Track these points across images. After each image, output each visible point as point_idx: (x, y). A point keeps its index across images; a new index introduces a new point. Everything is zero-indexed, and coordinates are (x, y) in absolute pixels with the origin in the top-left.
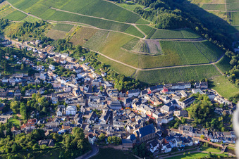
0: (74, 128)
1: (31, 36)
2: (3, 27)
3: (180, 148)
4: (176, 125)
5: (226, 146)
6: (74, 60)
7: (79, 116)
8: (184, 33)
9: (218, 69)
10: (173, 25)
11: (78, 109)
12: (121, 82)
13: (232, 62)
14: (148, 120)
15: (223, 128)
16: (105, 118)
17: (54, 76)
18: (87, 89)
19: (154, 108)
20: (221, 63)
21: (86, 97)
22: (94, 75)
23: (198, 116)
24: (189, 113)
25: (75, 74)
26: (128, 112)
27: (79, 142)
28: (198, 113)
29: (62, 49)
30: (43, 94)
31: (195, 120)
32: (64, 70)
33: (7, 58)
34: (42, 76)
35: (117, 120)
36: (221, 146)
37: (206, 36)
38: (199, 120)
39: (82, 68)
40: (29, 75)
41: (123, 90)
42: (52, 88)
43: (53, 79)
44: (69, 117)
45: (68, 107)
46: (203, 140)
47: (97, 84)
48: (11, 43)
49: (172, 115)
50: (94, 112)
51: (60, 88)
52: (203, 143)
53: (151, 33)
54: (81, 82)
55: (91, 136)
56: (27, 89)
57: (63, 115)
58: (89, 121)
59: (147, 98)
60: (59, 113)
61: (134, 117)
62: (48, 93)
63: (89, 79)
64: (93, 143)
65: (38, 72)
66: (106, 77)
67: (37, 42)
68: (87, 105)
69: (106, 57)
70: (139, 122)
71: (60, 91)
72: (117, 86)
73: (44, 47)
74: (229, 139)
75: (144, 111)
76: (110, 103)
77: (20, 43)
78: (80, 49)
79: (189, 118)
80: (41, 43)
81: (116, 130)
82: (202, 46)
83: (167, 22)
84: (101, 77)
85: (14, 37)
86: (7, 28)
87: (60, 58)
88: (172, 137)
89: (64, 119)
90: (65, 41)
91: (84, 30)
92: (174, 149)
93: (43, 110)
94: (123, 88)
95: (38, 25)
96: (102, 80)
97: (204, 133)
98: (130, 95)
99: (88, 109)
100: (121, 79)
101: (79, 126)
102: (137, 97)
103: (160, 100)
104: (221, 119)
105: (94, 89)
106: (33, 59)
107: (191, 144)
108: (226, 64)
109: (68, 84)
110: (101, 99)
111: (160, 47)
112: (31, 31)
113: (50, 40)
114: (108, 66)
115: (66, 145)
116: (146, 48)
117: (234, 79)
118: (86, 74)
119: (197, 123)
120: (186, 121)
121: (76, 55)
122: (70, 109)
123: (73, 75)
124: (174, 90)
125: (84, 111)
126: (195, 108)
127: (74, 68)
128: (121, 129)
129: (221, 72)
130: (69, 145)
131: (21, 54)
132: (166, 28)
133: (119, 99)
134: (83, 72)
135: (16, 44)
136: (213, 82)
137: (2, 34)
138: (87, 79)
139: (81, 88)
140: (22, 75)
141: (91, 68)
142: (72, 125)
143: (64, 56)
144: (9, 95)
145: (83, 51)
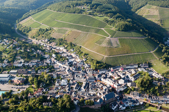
0: (65, 94)
1: (43, 37)
2: (28, 32)
3: (131, 107)
4: (128, 91)
5: (160, 106)
6: (67, 51)
7: (68, 86)
8: (133, 34)
9: (155, 55)
10: (126, 29)
11: (68, 81)
12: (95, 64)
13: (163, 51)
14: (111, 88)
15: (158, 94)
16: (85, 88)
17: (55, 61)
18: (75, 69)
19: (115, 81)
20: (156, 52)
21: (73, 74)
22: (78, 60)
23: (142, 86)
24: (137, 84)
25: (68, 60)
26: (99, 83)
27: (68, 104)
28: (143, 84)
29: (60, 44)
30: (48, 72)
31: (140, 89)
32: (61, 57)
33: (28, 50)
34: (48, 61)
35: (92, 89)
36: (157, 105)
37: (147, 35)
38: (143, 89)
39: (72, 56)
40: (41, 61)
41: (96, 70)
42: (54, 68)
43: (55, 63)
44: (63, 87)
45: (63, 80)
46: (146, 102)
47: (81, 65)
48: (32, 41)
49: (126, 85)
50: (78, 83)
51: (58, 69)
52: (146, 103)
53: (113, 34)
54: (71, 64)
55: (75, 100)
56: (39, 69)
57: (60, 85)
58: (75, 90)
59: (110, 74)
60: (57, 84)
61: (102, 87)
62: (51, 72)
63: (76, 63)
64: (76, 104)
65: (46, 59)
66: (86, 61)
67: (46, 41)
68: (74, 79)
69: (86, 49)
70: (105, 90)
71: (58, 70)
72: (93, 67)
73: (50, 43)
74: (163, 101)
75: (109, 83)
76: (88, 78)
77: (37, 41)
78: (71, 44)
79: (136, 87)
80: (49, 41)
81: (90, 95)
82: (145, 41)
83: (123, 27)
84: (83, 61)
85: (34, 38)
86: (30, 32)
87: (59, 50)
88: (126, 100)
89: (60, 88)
90: (62, 40)
91: (74, 32)
92: (127, 108)
93: (48, 82)
94: (96, 68)
95: (47, 30)
96: (83, 63)
97: (146, 97)
98: (100, 73)
99: (74, 81)
100: (95, 62)
101: (68, 93)
102: (104, 74)
103: (119, 76)
104: (157, 88)
105: (78, 69)
106: (43, 51)
107: (138, 104)
108: (159, 52)
109: (63, 66)
110: (83, 75)
111: (119, 43)
112: (43, 34)
113: (54, 39)
114: (87, 54)
115: (60, 106)
116: (110, 43)
117: (165, 61)
118: (74, 59)
119: (142, 91)
120: (135, 89)
121: (69, 48)
122: (63, 82)
123: (66, 60)
124: (127, 69)
125: (72, 83)
126: (141, 81)
127: (67, 55)
128: (94, 95)
129: (156, 57)
131: (36, 48)
132: (122, 31)
133: (93, 75)
134: (73, 58)
135: (35, 41)
136: (151, 64)
137: (27, 36)
138: (74, 62)
139: (71, 68)
140: (36, 61)
141: (77, 55)
142: (64, 92)
143: (62, 48)
144: (29, 73)
145: (73, 45)
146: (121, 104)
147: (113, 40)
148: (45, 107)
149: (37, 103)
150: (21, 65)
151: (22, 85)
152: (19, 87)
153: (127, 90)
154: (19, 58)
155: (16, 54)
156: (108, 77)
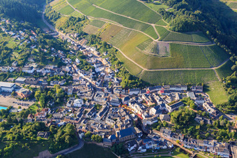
1: (72, 29)
2: (56, 20)
3: (155, 150)
4: (158, 127)
5: (195, 153)
6: (99, 54)
7: (80, 110)
8: (194, 37)
9: (217, 74)
10: (186, 28)
12: (126, 80)
13: (233, 67)
14: (136, 119)
15: (198, 136)
16: (101, 115)
17: (77, 69)
18: (99, 84)
20: (221, 69)
21: (95, 90)
22: (108, 70)
23: (178, 122)
24: (172, 118)
25: (94, 69)
26: (122, 110)
27: (67, 138)
29: (92, 43)
31: (175, 125)
32: (87, 64)
34: (67, 69)
35: (109, 117)
36: (191, 152)
37: (215, 40)
39: (101, 62)
40: (58, 67)
41: (126, 88)
42: (72, 80)
43: (76, 72)
44: (75, 109)
45: (77, 100)
46: (178, 145)
47: (108, 79)
48: (58, 34)
49: (157, 118)
50: (96, 106)
51: (78, 81)
52: (177, 147)
53: (165, 37)
54: (96, 76)
55: (80, 132)
56: (52, 80)
57: (72, 106)
58: (87, 116)
59: (143, 97)
60: (68, 104)
61: (125, 116)
62: (68, 84)
63: (104, 74)
64: (81, 137)
65: (65, 65)
66: (117, 73)
67: (75, 35)
68: (93, 99)
69: (123, 55)
71: (77, 83)
72: (123, 85)
73: (80, 39)
74: (201, 147)
75: (136, 109)
76: (111, 99)
77: (64, 35)
78: (106, 44)
79: (170, 123)
80: (79, 36)
81: (103, 127)
82: (208, 50)
83: (181, 25)
84: (114, 73)
85: (61, 29)
86: (58, 20)
88: (150, 139)
89: (70, 111)
90: (95, 36)
91: (113, 27)
92: (149, 150)
93: (57, 101)
94: (127, 86)
95: (80, 20)
96: (113, 76)
97: (180, 138)
98: (131, 93)
99: (92, 103)
100: (128, 77)
101: (77, 120)
102: (136, 95)
103: (154, 100)
104: (198, 127)
105: (105, 84)
106: (66, 52)
107: (165, 147)
108: (226, 70)
109: (85, 77)
111: (169, 50)
112: (74, 25)
113: (86, 34)
114: (122, 63)
116: (156, 49)
117: (228, 86)
118: (103, 69)
119: (176, 128)
120: (167, 125)
121: (101, 50)
122: (77, 102)
123: (91, 70)
125: (88, 104)
126: (177, 115)
127: (97, 62)
128: (108, 127)
129: (219, 78)
130: (59, 138)
131: (59, 46)
132: (178, 31)
133: (120, 95)
134: (102, 65)
135: (61, 35)
136: (208, 87)
137: (54, 25)
138: (102, 73)
139: (93, 82)
140: (52, 67)
141: (109, 63)
142: (72, 118)
143: (93, 50)
144: (39, 83)
145: (107, 46)
146: (141, 144)
147: (162, 45)
148: (38, 138)
149: (31, 131)
150: (32, 71)
151: (26, 100)
152: (22, 102)
153: (157, 125)
154: (32, 60)
155: (29, 55)
156: (139, 101)
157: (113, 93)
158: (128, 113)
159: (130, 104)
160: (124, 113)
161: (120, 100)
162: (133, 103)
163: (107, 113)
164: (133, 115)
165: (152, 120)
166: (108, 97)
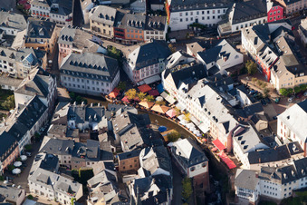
156: (222, 65)
157: (78, 21)
158: (157, 132)
159: (168, 83)
160: (135, 138)
161: (117, 61)
162: (187, 76)
163: (37, 139)
164: (184, 148)
165: (288, 176)
166: (48, 43)
